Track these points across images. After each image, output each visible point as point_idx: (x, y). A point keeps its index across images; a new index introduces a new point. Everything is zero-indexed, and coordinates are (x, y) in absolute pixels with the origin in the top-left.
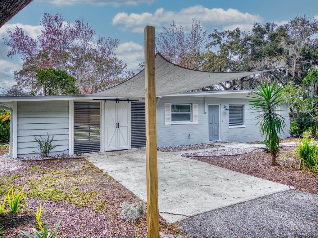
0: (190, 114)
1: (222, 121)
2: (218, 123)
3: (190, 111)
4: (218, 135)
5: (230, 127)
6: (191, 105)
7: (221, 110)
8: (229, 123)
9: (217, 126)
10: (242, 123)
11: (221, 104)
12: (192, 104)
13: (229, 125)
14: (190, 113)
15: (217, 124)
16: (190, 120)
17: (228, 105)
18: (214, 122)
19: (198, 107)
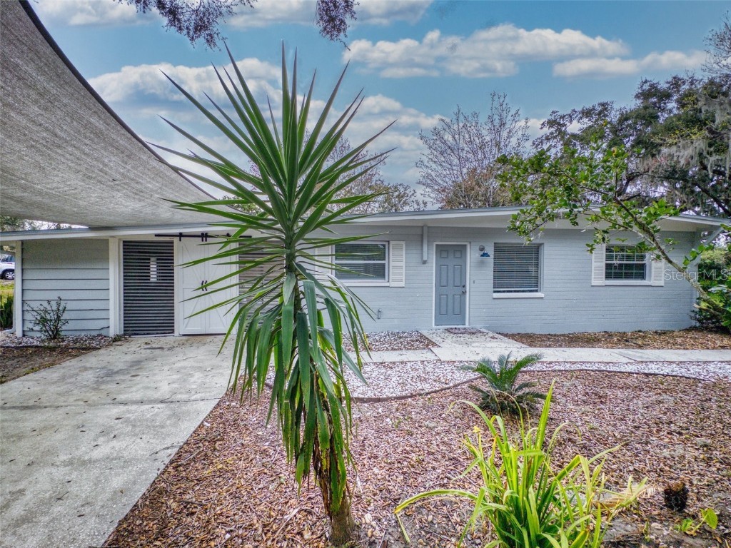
0: (384, 265)
1: (472, 282)
2: (464, 286)
3: (384, 259)
4: (462, 313)
5: (496, 295)
6: (386, 244)
7: (472, 255)
8: (494, 287)
9: (461, 293)
10: (537, 286)
11: (470, 243)
12: (389, 242)
13: (495, 292)
14: (386, 262)
15: (461, 288)
16: (384, 278)
17: (493, 245)
18: (451, 282)
19: (404, 249)
